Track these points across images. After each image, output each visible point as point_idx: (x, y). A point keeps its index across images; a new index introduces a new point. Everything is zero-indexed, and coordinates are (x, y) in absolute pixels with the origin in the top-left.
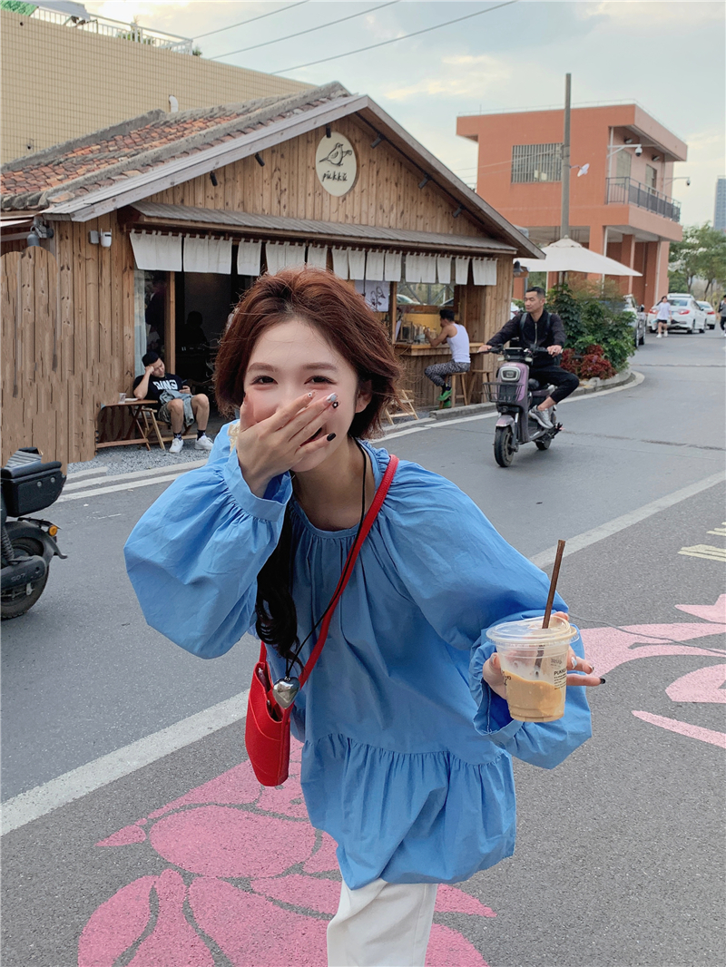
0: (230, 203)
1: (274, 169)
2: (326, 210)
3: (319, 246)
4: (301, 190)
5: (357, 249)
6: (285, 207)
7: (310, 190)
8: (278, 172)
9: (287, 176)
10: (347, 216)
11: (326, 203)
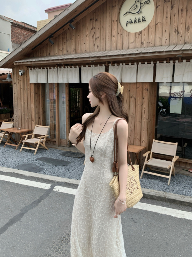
0: (69, 51)
1: (91, 28)
2: (125, 43)
3: (116, 64)
4: (108, 34)
5: (146, 63)
6: (98, 46)
7: (114, 33)
8: (94, 30)
9: (99, 30)
10: (142, 43)
11: (126, 38)
